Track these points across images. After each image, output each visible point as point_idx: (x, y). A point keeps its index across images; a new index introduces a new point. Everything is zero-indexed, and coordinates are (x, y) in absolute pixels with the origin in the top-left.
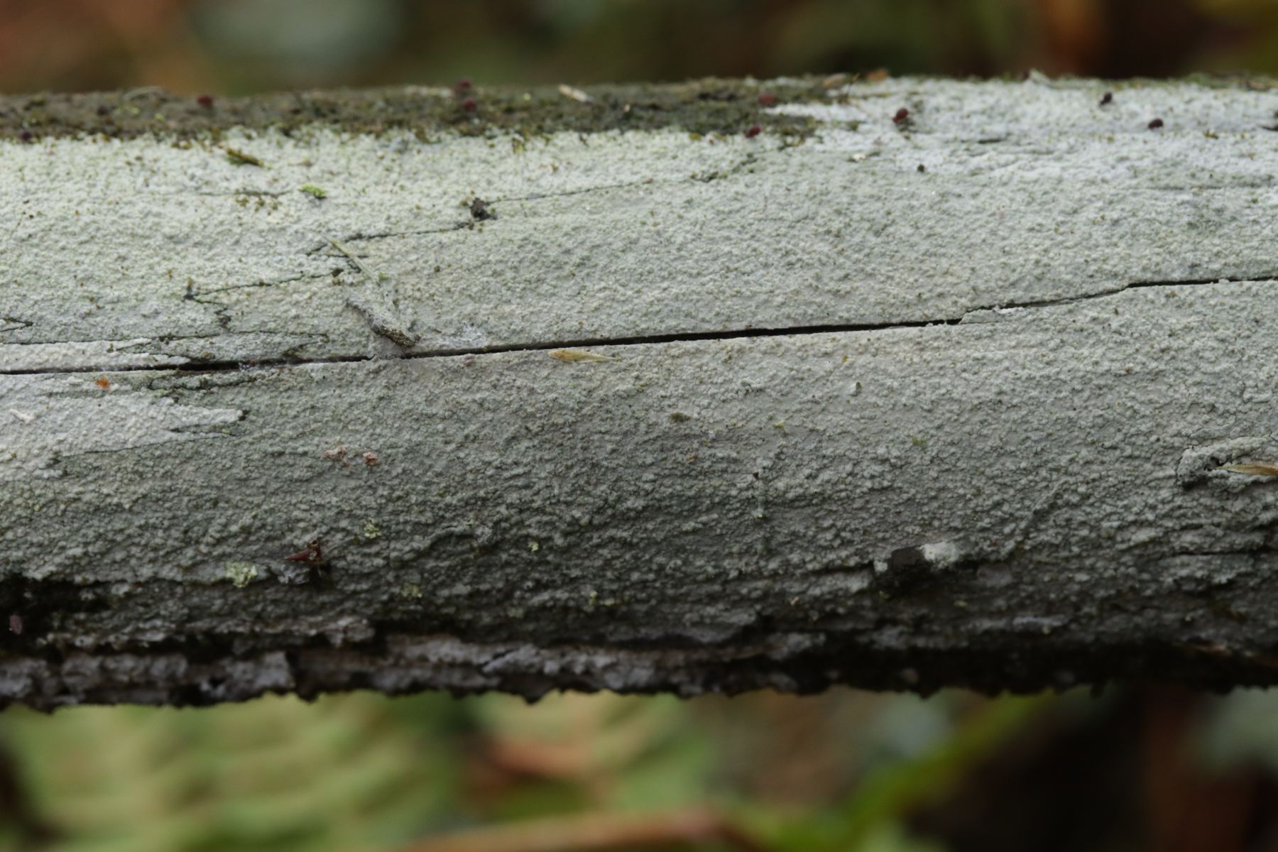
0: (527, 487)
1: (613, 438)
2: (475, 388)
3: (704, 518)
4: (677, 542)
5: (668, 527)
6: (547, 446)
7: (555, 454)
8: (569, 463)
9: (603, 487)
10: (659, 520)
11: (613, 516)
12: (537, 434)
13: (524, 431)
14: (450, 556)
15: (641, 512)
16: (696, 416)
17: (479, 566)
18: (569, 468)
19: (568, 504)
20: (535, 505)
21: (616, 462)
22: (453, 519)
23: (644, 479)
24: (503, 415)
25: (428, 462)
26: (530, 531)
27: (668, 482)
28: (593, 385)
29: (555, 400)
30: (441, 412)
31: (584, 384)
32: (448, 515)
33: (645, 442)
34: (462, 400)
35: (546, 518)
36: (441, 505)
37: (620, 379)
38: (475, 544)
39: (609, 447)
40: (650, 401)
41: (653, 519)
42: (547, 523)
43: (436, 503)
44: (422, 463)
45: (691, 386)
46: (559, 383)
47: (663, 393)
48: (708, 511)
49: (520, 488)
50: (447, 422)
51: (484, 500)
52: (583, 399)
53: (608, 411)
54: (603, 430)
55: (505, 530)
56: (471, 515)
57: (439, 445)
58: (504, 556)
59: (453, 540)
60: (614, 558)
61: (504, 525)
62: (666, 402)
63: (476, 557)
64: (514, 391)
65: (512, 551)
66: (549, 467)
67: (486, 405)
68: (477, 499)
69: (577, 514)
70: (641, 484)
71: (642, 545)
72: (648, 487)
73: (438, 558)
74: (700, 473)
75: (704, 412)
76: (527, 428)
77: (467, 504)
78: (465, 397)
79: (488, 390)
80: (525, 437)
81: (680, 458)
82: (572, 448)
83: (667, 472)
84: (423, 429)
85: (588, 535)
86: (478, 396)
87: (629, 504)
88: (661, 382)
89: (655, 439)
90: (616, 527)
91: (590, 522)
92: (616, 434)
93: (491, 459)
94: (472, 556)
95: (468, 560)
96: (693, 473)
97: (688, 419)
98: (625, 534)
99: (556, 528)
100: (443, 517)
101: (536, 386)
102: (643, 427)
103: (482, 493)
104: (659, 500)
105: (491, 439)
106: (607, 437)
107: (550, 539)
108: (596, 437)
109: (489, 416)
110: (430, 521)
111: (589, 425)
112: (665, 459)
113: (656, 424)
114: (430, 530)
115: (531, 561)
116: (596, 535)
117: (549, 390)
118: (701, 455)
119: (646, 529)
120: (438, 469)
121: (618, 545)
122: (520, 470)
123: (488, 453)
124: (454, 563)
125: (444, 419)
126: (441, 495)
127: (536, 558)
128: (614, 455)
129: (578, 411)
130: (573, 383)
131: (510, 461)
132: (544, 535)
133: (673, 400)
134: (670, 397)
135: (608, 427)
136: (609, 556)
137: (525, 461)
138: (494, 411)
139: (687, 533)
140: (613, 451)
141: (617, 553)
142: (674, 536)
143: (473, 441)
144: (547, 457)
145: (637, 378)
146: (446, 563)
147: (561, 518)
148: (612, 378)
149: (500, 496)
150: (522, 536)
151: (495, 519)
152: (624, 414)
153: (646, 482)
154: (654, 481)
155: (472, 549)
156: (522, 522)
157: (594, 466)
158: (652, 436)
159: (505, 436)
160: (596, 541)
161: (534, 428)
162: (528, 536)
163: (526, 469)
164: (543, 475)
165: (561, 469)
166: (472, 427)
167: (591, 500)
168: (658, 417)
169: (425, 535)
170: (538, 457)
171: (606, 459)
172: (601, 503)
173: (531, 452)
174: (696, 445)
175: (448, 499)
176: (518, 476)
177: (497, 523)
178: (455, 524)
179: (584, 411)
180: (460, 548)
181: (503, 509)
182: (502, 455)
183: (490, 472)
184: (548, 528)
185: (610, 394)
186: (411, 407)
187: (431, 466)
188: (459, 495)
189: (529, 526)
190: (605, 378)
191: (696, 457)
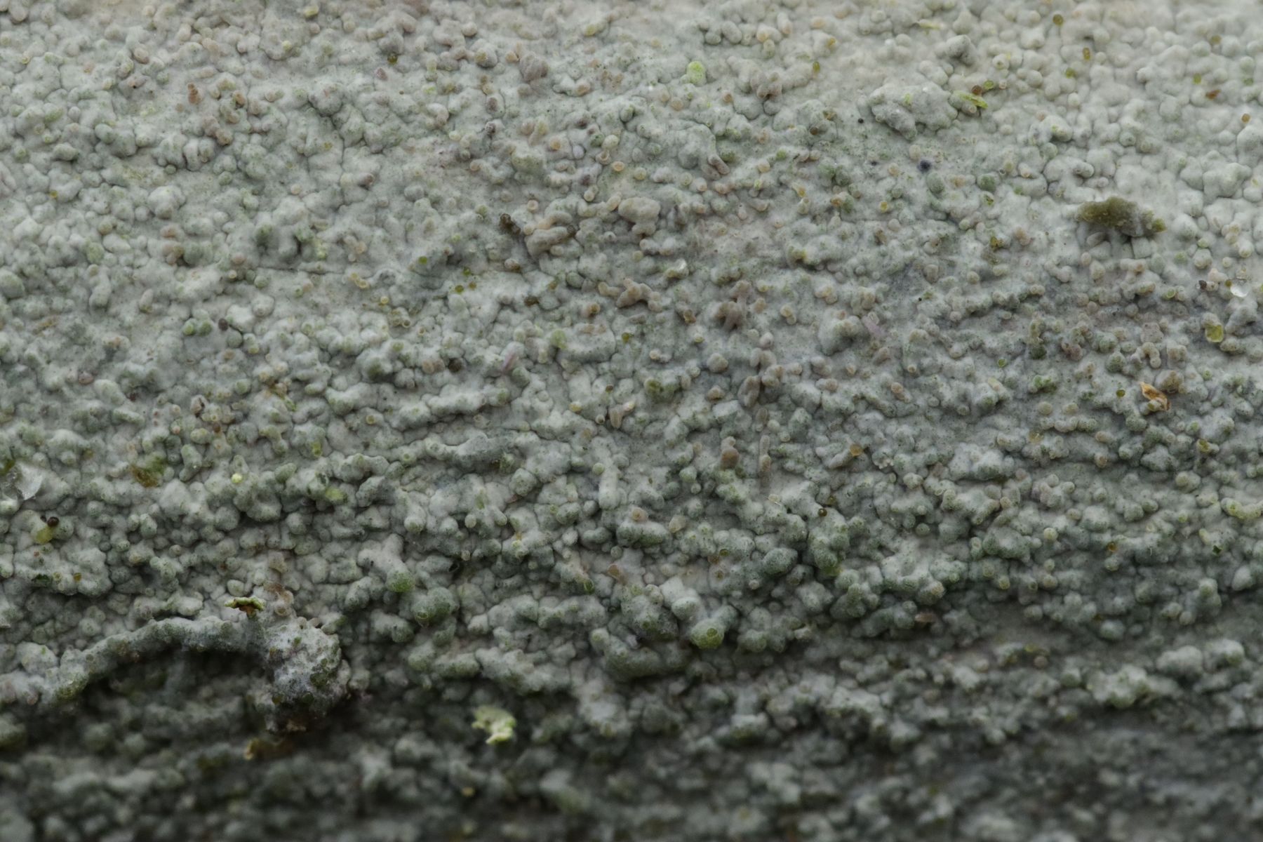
0: (489, 467)
1: (851, 289)
2: (310, 54)
3: (1185, 654)
4: (1069, 752)
5: (1040, 682)
6: (584, 303)
7: (609, 339)
8: (668, 377)
9: (793, 491)
10: (1004, 650)
11: (825, 618)
12: (546, 251)
13: (492, 237)
14: (158, 744)
15: (935, 606)
16: (1183, 221)
17: (272, 800)
18: (664, 398)
19: (646, 549)
20: (518, 545)
21: (854, 388)
22: (184, 582)
23: (960, 465)
24: (415, 164)
25: (102, 334)
26: (488, 655)
27: (1053, 486)
28: (785, 77)
29: (627, 121)
30: (170, 138)
31: (747, 66)
32: (164, 564)
33: (975, 314)
34: (255, 95)
35: (552, 608)
36: (143, 517)
37: (892, 57)
38: (262, 697)
39: (832, 322)
40: (1006, 152)
41: (980, 643)
42: (555, 627)
43: (122, 508)
44: (76, 338)
45: (1170, 105)
46: (647, 57)
47: (1055, 122)
48: (1204, 621)
49: (461, 469)
50: (189, 181)
51: (314, 506)
52: (739, 124)
53: (836, 180)
54: (811, 252)
55: (388, 647)
56: (259, 569)
57: (153, 268)
58: (373, 764)
59: (177, 672)
60: (810, 804)
61: (383, 622)
62: (1069, 161)
63: (262, 757)
64: (468, 77)
65: (408, 744)
66: (586, 388)
67: (353, 121)
68: (289, 500)
69: (681, 594)
70: (946, 488)
71: (924, 755)
72: (974, 500)
73: (106, 752)
74: (1185, 458)
75: (1217, 212)
76: (508, 226)
77: (246, 520)
78: (268, 87)
79: (360, 65)
80: (497, 262)
81: (1108, 388)
82: (683, 320)
83: (1051, 444)
84: (95, 199)
85: (716, 693)
86: (320, 86)
87: (892, 569)
88: (1053, 82)
89: (1013, 307)
90: (831, 665)
91: (731, 636)
92: (862, 275)
93: (356, 339)
94: (244, 751)
95: (226, 765)
96: (1159, 456)
97: (1152, 231)
98: (865, 701)
99: (590, 653)
100: (143, 570)
101: (554, 64)
102: (971, 252)
103: (307, 478)
104: (1013, 561)
105: (366, 259)
106: (824, 283)
107: (563, 698)
108: (783, 280)
109: (362, 164)
110: (89, 585)
111: (755, 232)
112: (1045, 390)
113: (1020, 244)
114: (88, 624)
115: (480, 791)
116: (746, 696)
117: (608, 82)
118: (1193, 385)
119: (950, 685)
120: (138, 364)
121: (832, 748)
122: (469, 395)
123: (347, 316)
124: (173, 776)
125: (179, 166)
126: (144, 477)
127: (497, 780)
128: (850, 360)
129: (717, 169)
130: (703, 60)
131: (430, 354)
132: (541, 677)
133: (1098, 154)
134: (1083, 144)
135: (832, 244)
136: (792, 793)
137: (490, 356)
138: (382, 149)
139: (1110, 712)
140: (848, 340)
141: (823, 785)
142: (1058, 725)
143: (289, 264)
144: (578, 347)
145: (960, 59)
146: (139, 779)
147: (614, 609)
148: (863, 53)
149: (380, 500)
150: (453, 678)
151: (352, 594)
152: (898, 197)
153: (968, 480)
154: (997, 478)
155: (249, 722)
156: (460, 615)
157: (767, 395)
158: (1003, 292)
159: (422, 249)
160: (746, 720)
161: (538, 227)
162: (476, 679)
163: (494, 392)
164: (556, 420)
165: (630, 400)
166: (289, 206)
167: (742, 541)
168: (1034, 219)
169: (61, 641)
170: (542, 345)
171: (816, 372)
172: (782, 555)
173: (519, 323)
174: (1176, 342)
175: (172, 493)
176: (458, 417)
177: (356, 614)
178: (189, 603)
179: (739, 175)
180: (198, 713)
181: (385, 555)
182: (399, 328)
183: (349, 392)
184: (563, 649)
185: (848, 112)
186: (49, 108)
187: (112, 352)
188: (217, 481)
189: (487, 637)
190: (830, 49)
191: (1171, 391)
